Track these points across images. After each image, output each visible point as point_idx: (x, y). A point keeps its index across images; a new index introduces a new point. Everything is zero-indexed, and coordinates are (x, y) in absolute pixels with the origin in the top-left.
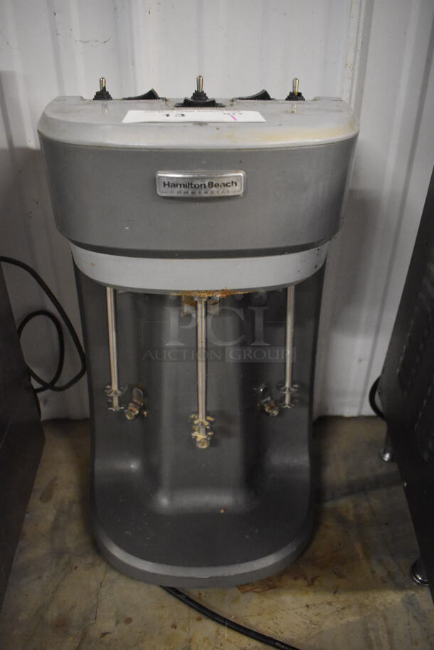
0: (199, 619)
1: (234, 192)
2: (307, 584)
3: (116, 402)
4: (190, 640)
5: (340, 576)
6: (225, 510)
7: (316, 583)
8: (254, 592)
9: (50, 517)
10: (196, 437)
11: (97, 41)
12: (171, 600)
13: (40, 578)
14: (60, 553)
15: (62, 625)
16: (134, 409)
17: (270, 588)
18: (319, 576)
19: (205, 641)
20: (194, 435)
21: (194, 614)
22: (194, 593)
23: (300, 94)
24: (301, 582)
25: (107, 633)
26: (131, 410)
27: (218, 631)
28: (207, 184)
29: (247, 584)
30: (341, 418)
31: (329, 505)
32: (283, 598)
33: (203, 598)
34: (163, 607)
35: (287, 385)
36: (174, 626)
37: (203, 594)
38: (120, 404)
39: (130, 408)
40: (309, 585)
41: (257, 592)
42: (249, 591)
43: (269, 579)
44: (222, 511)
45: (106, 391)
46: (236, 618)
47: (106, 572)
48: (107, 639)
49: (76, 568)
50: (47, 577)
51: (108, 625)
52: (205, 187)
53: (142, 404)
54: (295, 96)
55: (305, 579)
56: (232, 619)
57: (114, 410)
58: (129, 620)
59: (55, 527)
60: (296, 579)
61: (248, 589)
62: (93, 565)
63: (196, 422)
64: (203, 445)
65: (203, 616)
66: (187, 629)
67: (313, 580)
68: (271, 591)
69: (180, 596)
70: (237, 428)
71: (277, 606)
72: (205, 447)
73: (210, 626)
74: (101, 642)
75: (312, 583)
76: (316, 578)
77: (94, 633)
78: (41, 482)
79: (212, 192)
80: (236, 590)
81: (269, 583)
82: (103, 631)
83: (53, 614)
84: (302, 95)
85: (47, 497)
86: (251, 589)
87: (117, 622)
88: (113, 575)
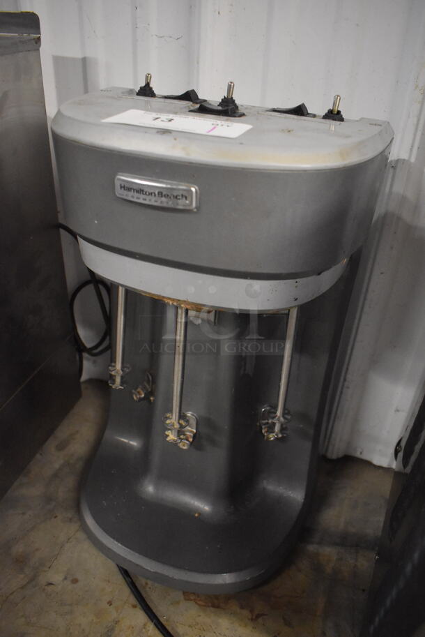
0: (134, 607)
1: (184, 205)
2: (250, 617)
3: (118, 380)
4: (117, 622)
5: (288, 623)
6: (200, 514)
7: (260, 620)
8: (196, 603)
9: (57, 466)
10: (168, 436)
11: (171, 37)
12: (119, 579)
13: (24, 514)
14: (48, 499)
15: (21, 562)
16: (142, 392)
17: (213, 606)
18: (266, 615)
19: (129, 628)
20: (167, 433)
21: (133, 600)
22: (140, 581)
23: (339, 112)
24: (246, 613)
25: (52, 584)
26: (139, 392)
27: (145, 625)
28: (156, 193)
29: (194, 593)
30: (368, 464)
31: (311, 548)
32: (220, 620)
33: (148, 589)
34: (109, 582)
35: (279, 413)
36: (110, 603)
37: (149, 586)
38: (122, 383)
39: (139, 390)
40: (252, 619)
41: (199, 605)
42: (191, 600)
43: (217, 597)
44: (196, 515)
45: (110, 368)
46: (167, 621)
47: (77, 531)
48: (50, 588)
49: (56, 517)
50: (30, 516)
51: (57, 578)
52: (155, 195)
53: (150, 390)
54: (334, 115)
55: (251, 611)
56: (163, 620)
57: (113, 387)
58: (75, 581)
59: (56, 475)
60: (242, 607)
61: (192, 598)
62: (70, 520)
63: (168, 422)
64: (184, 446)
65: (139, 606)
66: (119, 611)
67: (258, 616)
68: (212, 609)
69: (127, 579)
70: (224, 440)
71: (210, 626)
72: (185, 448)
73: (140, 617)
74: (44, 590)
75: (255, 619)
76: (263, 615)
77: (42, 580)
78: (63, 432)
79: (161, 202)
80: (180, 594)
81: (216, 601)
82: (50, 582)
83: (18, 549)
84: (342, 113)
85: (62, 447)
86: (195, 600)
87: (65, 579)
88: (81, 535)
